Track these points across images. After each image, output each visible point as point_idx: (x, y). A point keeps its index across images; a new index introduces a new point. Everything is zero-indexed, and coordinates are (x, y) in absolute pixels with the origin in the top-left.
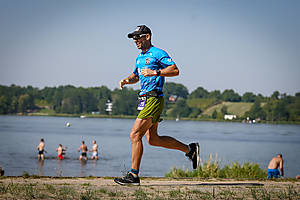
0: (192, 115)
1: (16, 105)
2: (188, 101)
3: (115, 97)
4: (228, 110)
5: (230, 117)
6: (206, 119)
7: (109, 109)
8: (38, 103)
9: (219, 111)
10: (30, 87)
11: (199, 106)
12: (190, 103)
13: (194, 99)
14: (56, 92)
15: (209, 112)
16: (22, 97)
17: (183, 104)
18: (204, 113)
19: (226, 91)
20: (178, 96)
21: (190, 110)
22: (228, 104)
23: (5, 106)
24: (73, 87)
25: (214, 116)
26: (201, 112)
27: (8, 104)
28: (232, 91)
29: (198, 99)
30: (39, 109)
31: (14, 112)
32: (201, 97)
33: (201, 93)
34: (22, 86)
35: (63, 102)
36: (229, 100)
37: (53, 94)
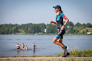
0: (75, 33)
1: (12, 31)
2: (74, 27)
3: (47, 27)
4: (89, 31)
5: (89, 33)
6: (80, 34)
7: (45, 31)
8: (19, 30)
9: (85, 31)
10: (16, 24)
11: (78, 29)
12: (75, 28)
13: (76, 27)
14: (26, 26)
15: (81, 31)
16: (13, 28)
17: (72, 29)
18: (80, 32)
19: (88, 24)
20: (70, 26)
21: (75, 31)
23: (7, 31)
24: (32, 24)
25: (84, 33)
26: (78, 31)
27: (9, 31)
28: (90, 24)
29: (78, 27)
30: (19, 32)
31: (11, 33)
32: (78, 26)
33: (78, 25)
34: (13, 24)
35: (28, 29)
36: (89, 27)
37: (25, 26)
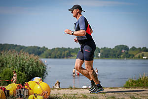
0: (130, 57)
1: (64, 55)
3: (101, 51)
4: (145, 55)
5: (145, 58)
6: (136, 58)
7: (99, 56)
8: (72, 54)
9: (141, 55)
10: (69, 48)
11: (133, 54)
12: (130, 53)
13: (131, 51)
15: (137, 56)
16: (66, 52)
17: (127, 53)
18: (135, 56)
19: (144, 48)
20: (125, 50)
21: (130, 55)
22: (144, 52)
25: (139, 57)
27: (61, 54)
28: (145, 48)
29: (133, 51)
30: (72, 56)
31: (63, 57)
33: (134, 49)
34: (66, 48)
36: (144, 51)
37: (77, 51)
